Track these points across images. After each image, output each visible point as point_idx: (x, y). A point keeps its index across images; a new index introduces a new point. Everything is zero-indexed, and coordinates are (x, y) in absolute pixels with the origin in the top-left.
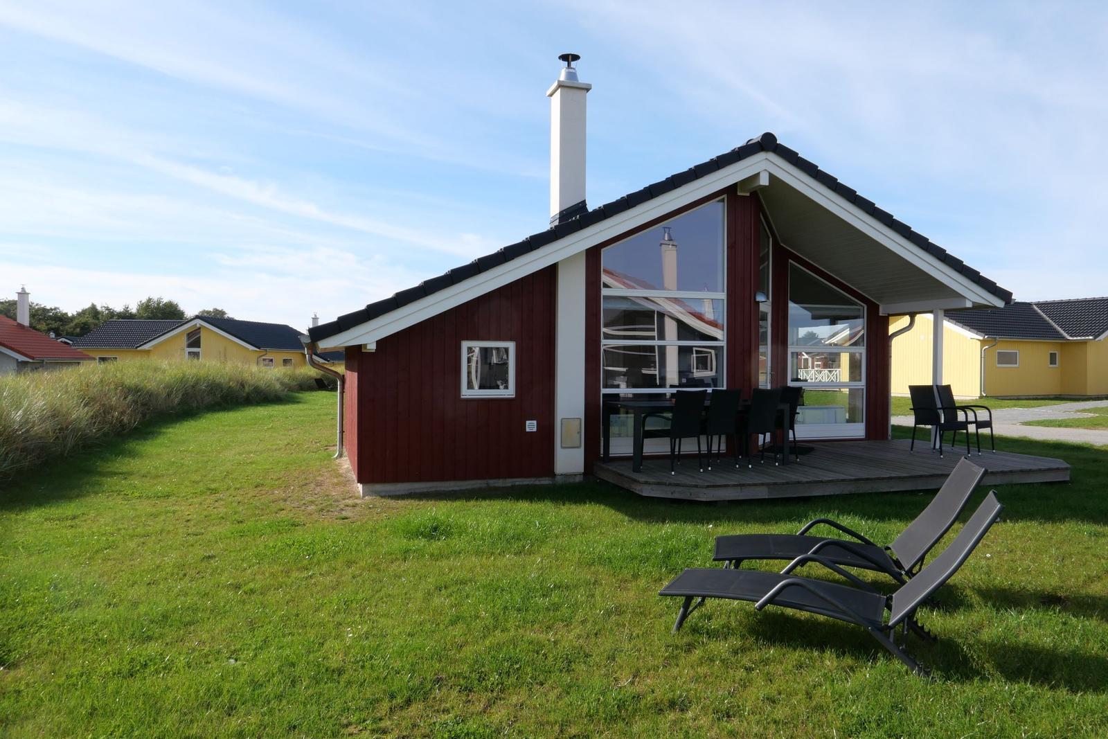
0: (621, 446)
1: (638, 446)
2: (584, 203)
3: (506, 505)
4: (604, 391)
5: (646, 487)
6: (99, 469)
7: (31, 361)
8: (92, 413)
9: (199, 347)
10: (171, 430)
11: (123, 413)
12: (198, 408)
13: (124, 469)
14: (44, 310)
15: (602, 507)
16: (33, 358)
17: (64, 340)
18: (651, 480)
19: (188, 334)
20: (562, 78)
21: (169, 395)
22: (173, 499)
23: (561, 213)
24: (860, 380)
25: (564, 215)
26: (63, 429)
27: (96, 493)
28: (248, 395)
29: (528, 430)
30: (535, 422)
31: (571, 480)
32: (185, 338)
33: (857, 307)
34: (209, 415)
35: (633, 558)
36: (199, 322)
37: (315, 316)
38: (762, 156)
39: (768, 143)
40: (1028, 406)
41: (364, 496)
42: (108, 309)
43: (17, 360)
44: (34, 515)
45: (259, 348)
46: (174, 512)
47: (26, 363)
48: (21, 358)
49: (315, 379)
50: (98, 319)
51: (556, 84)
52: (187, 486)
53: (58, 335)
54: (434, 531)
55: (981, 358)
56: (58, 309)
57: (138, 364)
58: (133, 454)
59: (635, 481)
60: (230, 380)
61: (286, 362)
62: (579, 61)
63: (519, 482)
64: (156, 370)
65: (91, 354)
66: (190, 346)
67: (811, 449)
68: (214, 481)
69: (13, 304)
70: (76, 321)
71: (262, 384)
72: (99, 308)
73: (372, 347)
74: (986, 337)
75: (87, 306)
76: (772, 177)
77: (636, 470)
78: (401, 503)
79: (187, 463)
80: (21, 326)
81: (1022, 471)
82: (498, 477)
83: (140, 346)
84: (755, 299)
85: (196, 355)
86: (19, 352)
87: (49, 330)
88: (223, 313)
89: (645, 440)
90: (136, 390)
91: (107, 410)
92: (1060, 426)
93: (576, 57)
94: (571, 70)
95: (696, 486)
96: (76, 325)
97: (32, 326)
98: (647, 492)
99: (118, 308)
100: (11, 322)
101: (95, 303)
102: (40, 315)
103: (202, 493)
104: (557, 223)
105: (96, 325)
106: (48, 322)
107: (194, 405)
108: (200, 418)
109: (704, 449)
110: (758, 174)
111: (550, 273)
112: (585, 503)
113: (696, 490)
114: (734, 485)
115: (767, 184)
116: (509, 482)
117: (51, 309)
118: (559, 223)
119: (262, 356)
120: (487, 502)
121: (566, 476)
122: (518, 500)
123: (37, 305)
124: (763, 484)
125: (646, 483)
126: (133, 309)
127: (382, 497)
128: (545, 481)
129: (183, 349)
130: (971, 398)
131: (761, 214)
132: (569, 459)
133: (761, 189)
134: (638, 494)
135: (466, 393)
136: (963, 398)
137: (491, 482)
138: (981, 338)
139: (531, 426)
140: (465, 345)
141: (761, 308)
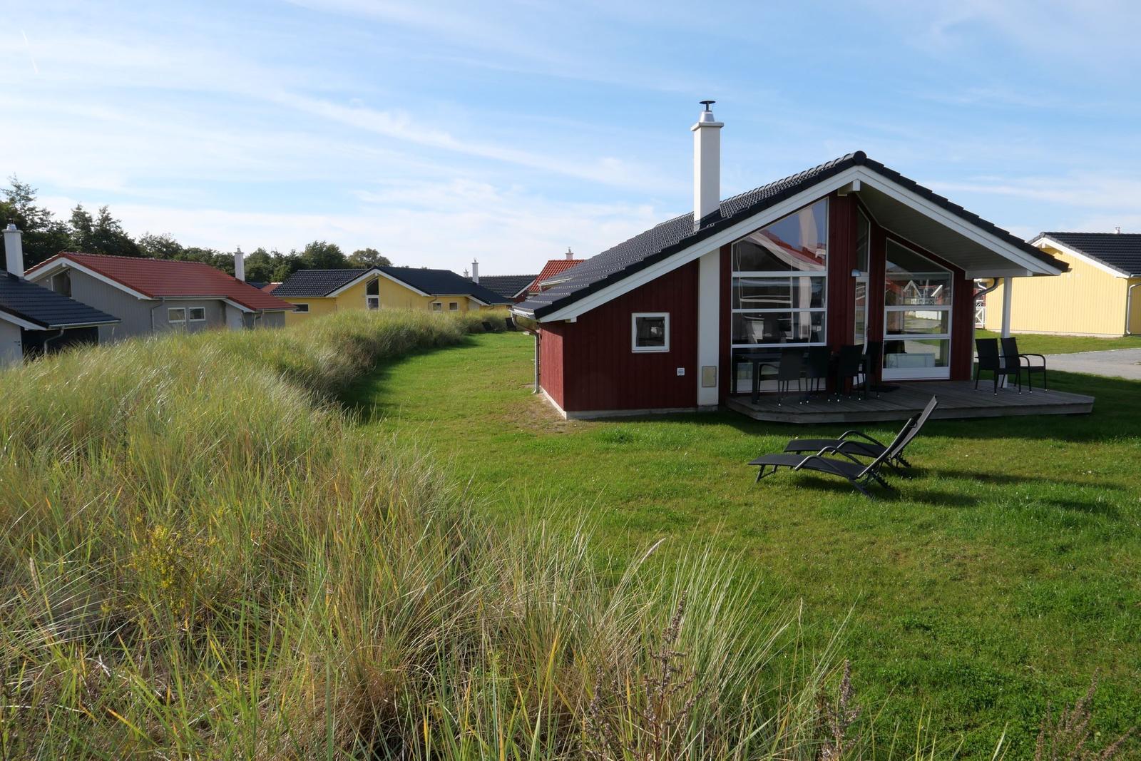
0: (745, 386)
1: (755, 385)
3: (665, 425)
4: (734, 346)
5: (761, 414)
7: (253, 312)
9: (378, 294)
15: (728, 426)
16: (255, 310)
18: (763, 409)
19: (368, 283)
20: (702, 119)
23: (701, 219)
24: (947, 333)
25: (705, 221)
29: (678, 374)
30: (683, 369)
31: (710, 410)
32: (366, 286)
33: (947, 273)
35: (741, 453)
36: (377, 272)
37: (475, 261)
38: (855, 169)
39: (860, 159)
41: (568, 419)
42: (277, 254)
43: (243, 311)
45: (430, 294)
47: (251, 313)
48: (246, 310)
49: (483, 323)
50: (268, 263)
51: (697, 125)
54: (622, 439)
55: (1127, 296)
59: (753, 410)
61: (453, 306)
62: (714, 104)
63: (672, 410)
66: (370, 293)
67: (897, 388)
68: (458, 410)
72: (267, 252)
73: (574, 320)
74: (1132, 276)
75: (255, 249)
76: (863, 184)
77: (755, 403)
78: (594, 424)
80: (239, 281)
81: (1049, 406)
82: (658, 407)
83: (329, 294)
84: (850, 274)
85: (377, 302)
86: (244, 305)
88: (375, 253)
89: (762, 382)
93: (711, 102)
94: (708, 113)
95: (793, 413)
97: (247, 281)
98: (760, 417)
99: (286, 253)
100: (230, 278)
101: (261, 248)
104: (698, 229)
105: (265, 268)
109: (815, 387)
110: (852, 183)
111: (695, 265)
112: (717, 424)
113: (792, 416)
114: (820, 413)
115: (859, 190)
116: (665, 411)
118: (701, 228)
119: (432, 301)
120: (652, 423)
121: (705, 406)
122: (672, 421)
124: (840, 413)
125: (760, 411)
127: (580, 420)
128: (691, 410)
129: (364, 297)
130: (1115, 336)
131: (859, 207)
132: (708, 395)
133: (854, 194)
134: (756, 420)
135: (636, 349)
136: (1107, 336)
137: (653, 410)
138: (1128, 277)
139: (681, 372)
140: (635, 316)
141: (858, 280)
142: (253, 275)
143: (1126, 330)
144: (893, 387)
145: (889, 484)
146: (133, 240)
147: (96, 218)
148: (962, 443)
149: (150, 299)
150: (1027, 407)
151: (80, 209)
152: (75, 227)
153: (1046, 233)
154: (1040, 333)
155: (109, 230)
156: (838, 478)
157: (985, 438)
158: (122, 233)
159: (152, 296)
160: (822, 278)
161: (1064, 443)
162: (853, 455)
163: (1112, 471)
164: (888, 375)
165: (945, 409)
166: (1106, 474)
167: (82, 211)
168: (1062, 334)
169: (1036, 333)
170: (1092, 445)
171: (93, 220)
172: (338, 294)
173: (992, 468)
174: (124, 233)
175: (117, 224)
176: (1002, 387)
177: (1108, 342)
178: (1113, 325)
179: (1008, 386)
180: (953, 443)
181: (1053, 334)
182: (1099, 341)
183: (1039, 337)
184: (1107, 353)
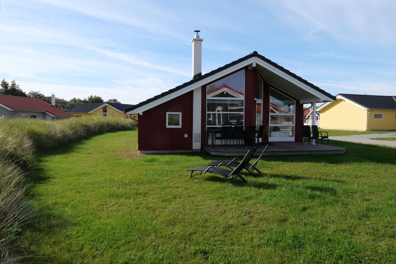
1: (213, 142)
2: (201, 73)
4: (207, 126)
6: (74, 147)
8: (72, 132)
9: (106, 112)
10: (95, 138)
11: (81, 132)
12: (104, 132)
13: (81, 147)
14: (60, 100)
16: (56, 116)
17: (66, 110)
19: (103, 108)
20: (195, 38)
21: (95, 127)
22: (91, 154)
23: (194, 76)
24: (293, 124)
25: (195, 77)
26: (65, 136)
27: (73, 152)
28: (120, 127)
29: (185, 137)
31: (197, 151)
32: (102, 109)
33: (293, 101)
34: (107, 134)
36: (106, 104)
38: (253, 58)
39: (255, 54)
40: (380, 133)
41: (140, 154)
42: (79, 99)
43: (52, 116)
44: (58, 156)
46: (91, 157)
47: (55, 117)
48: (53, 116)
50: (76, 103)
51: (193, 40)
52: (96, 151)
53: (64, 108)
54: (152, 161)
55: (367, 116)
56: (64, 99)
57: (86, 118)
58: (83, 143)
59: (210, 151)
60: (114, 123)
62: (200, 32)
63: (182, 151)
64: (92, 120)
65: (74, 115)
66: (103, 112)
67: (273, 144)
68: (103, 150)
69: (50, 98)
70: (70, 103)
71: (124, 124)
72: (76, 99)
73: (141, 114)
74: (369, 109)
75: (73, 98)
76: (257, 64)
77: (212, 148)
79: (97, 146)
80: (53, 106)
82: (176, 150)
83: (89, 112)
84: (254, 99)
85: (105, 115)
86: (53, 114)
87: (61, 107)
88: (116, 100)
90: (86, 126)
91: (77, 131)
92: (381, 140)
93: (199, 31)
94: (197, 35)
95: (225, 152)
96: (69, 105)
97: (56, 106)
98: (213, 153)
99: (83, 99)
100: (50, 104)
101: (75, 98)
102: (58, 101)
103: (100, 153)
104: (193, 79)
105: (76, 105)
106: (61, 104)
107: (103, 130)
108: (104, 134)
109: (240, 143)
110: (252, 63)
111: (191, 93)
115: (256, 66)
116: (180, 151)
117: (62, 100)
119: (125, 115)
121: (195, 150)
123: (57, 98)
125: (213, 151)
126: (87, 99)
128: (190, 151)
129: (101, 113)
130: (364, 130)
131: (257, 74)
132: (197, 145)
133: (254, 68)
134: (211, 154)
135: (168, 126)
136: (360, 130)
137: (175, 151)
138: (367, 109)
139: (186, 136)
140: (167, 113)
141: (257, 102)
142: (70, 106)
143: (367, 128)
144: (272, 144)
145: (245, 180)
146: (25, 93)
147: (10, 84)
148: (287, 164)
149: (13, 110)
150: (319, 151)
151: (4, 81)
152: (2, 87)
153: (339, 94)
154: (338, 129)
155: (15, 89)
156: (222, 177)
157: (297, 162)
158: (20, 90)
159: (14, 109)
160: (243, 100)
161: (328, 164)
162: (231, 167)
163: (343, 175)
164: (271, 139)
165: (286, 151)
166: (339, 176)
167: (5, 81)
168: (345, 130)
169: (337, 129)
170: (339, 165)
171: (9, 85)
172: (92, 112)
173: (294, 174)
174: (21, 90)
175: (18, 87)
176: (312, 144)
177: (361, 132)
178: (363, 127)
179: (315, 144)
180: (283, 164)
181: (343, 129)
182: (358, 132)
183: (338, 130)
184: (359, 136)
